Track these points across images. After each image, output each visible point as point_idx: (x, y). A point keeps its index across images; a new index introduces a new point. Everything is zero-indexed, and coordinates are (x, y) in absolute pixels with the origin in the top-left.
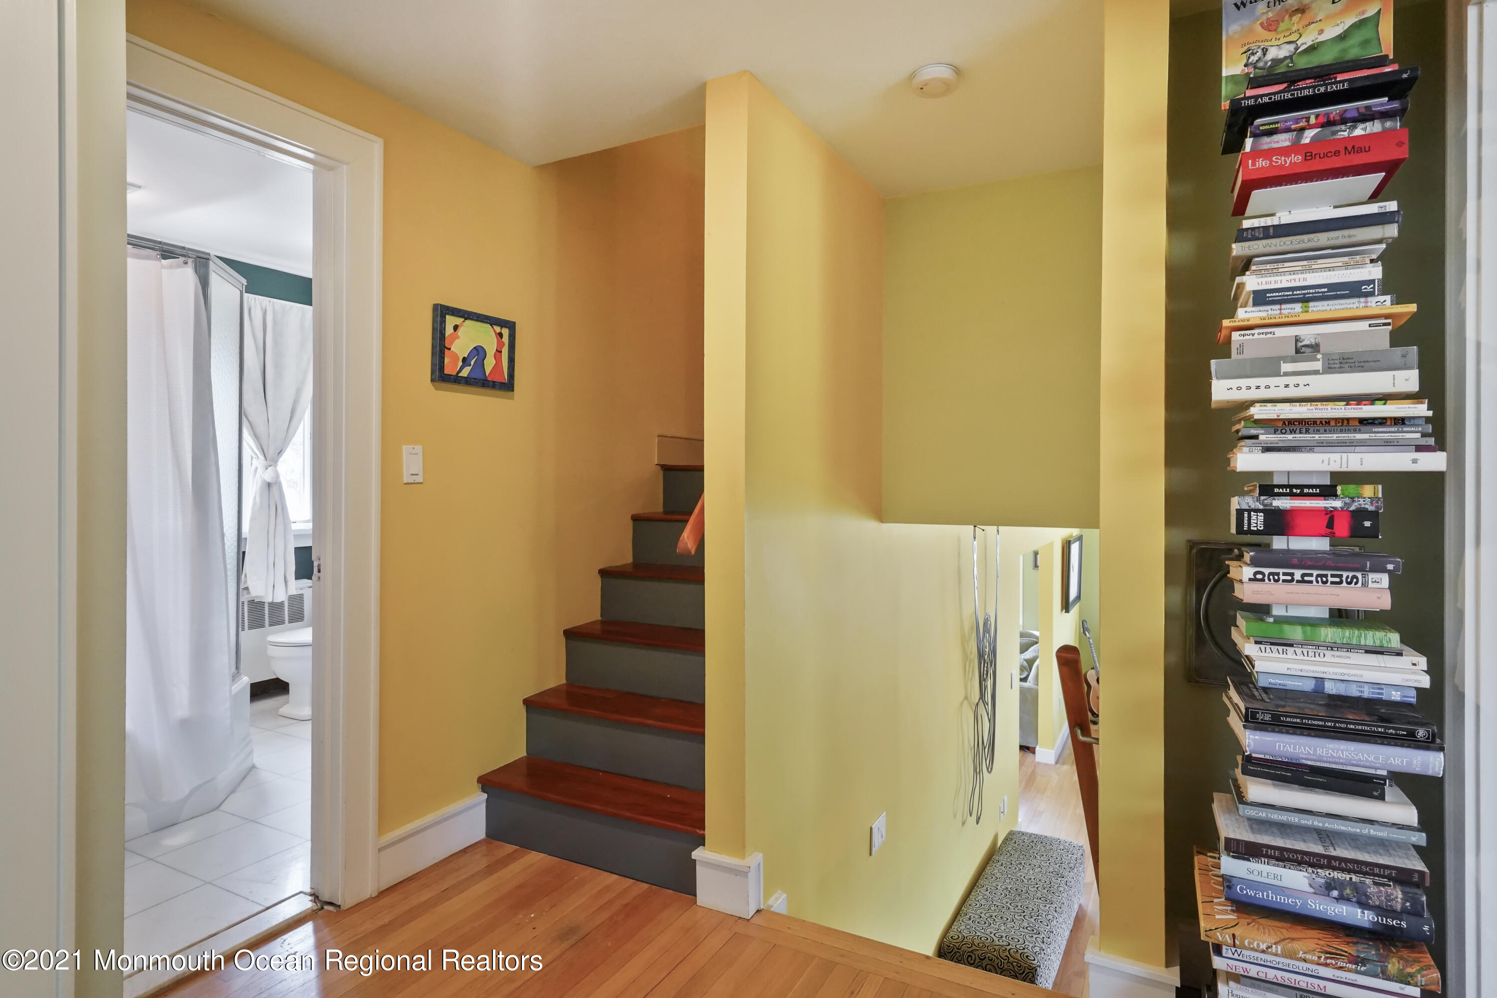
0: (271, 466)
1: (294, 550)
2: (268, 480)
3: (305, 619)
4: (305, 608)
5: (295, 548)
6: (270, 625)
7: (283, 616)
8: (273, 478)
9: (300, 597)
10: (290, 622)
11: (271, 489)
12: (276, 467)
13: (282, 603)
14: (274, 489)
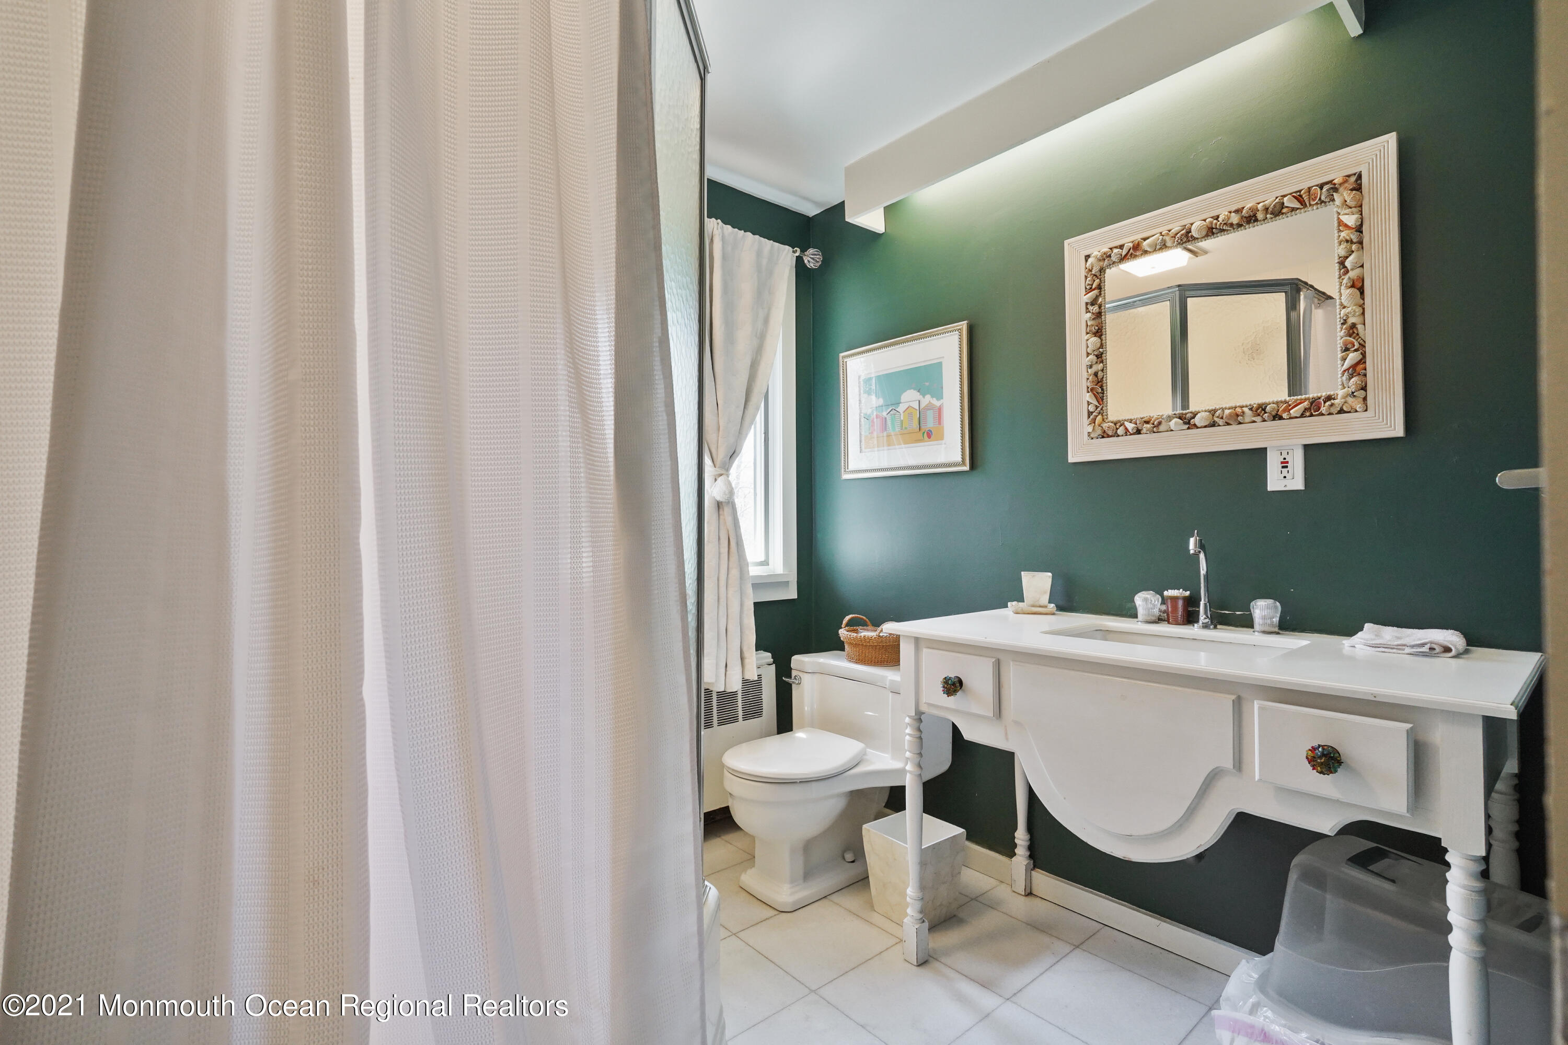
0: (721, 475)
1: (753, 606)
2: (718, 498)
3: (764, 713)
4: (763, 697)
5: (754, 603)
6: (720, 724)
7: (735, 709)
8: (725, 493)
9: (758, 682)
10: (745, 719)
11: (721, 512)
12: (728, 477)
13: (735, 693)
14: (727, 511)
